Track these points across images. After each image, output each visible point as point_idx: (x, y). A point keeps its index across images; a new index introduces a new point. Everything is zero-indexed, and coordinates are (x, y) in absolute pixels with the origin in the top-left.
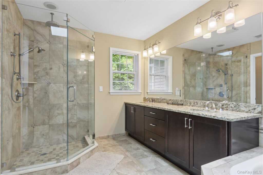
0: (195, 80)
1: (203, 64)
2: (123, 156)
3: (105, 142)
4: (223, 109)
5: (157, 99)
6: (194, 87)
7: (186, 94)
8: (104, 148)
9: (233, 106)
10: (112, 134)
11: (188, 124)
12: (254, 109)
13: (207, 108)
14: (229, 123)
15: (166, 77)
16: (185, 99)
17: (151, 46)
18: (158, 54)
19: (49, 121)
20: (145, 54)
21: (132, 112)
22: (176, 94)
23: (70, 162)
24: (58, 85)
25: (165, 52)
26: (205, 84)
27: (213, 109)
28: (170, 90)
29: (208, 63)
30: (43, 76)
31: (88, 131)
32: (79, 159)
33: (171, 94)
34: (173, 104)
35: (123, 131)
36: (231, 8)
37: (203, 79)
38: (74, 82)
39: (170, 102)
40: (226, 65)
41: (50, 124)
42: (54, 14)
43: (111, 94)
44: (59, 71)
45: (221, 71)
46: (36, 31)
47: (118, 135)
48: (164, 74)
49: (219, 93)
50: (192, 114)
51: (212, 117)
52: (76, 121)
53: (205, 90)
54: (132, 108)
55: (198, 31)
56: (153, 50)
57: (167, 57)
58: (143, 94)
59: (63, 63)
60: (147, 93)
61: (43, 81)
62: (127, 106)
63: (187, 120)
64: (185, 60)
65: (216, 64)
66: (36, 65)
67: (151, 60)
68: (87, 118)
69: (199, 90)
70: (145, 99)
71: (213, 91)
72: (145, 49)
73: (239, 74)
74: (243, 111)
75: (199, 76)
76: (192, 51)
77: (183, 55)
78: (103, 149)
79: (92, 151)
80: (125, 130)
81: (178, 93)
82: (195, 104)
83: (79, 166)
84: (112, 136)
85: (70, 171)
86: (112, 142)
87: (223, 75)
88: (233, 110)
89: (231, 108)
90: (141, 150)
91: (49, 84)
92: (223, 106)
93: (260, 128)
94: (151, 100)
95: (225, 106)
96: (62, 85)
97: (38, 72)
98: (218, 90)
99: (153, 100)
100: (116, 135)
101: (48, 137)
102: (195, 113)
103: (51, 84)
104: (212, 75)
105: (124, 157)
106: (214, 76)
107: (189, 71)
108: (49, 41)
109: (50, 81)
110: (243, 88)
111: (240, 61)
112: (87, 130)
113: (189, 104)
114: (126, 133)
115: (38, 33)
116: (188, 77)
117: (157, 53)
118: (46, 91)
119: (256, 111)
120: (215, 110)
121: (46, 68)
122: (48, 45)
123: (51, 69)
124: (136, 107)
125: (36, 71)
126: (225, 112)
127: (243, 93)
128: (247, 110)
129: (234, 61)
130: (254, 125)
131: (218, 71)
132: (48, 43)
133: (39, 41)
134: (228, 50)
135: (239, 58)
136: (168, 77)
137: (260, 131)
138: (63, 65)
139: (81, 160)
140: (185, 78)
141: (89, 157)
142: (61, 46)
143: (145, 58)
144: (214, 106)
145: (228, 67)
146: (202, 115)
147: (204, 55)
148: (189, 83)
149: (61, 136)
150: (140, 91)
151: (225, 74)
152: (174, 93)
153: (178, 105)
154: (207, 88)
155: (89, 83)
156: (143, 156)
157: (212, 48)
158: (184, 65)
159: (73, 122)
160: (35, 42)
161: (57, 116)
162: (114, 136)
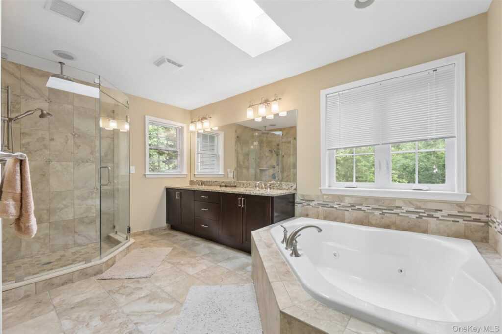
0: (248, 160)
1: (256, 143)
2: (170, 249)
3: (140, 239)
4: (270, 188)
5: (207, 182)
6: (247, 168)
7: (239, 175)
8: (142, 244)
9: (277, 185)
10: (148, 229)
11: (241, 204)
12: (292, 187)
13: (258, 189)
14: (272, 198)
15: (216, 157)
16: (237, 181)
17: (200, 119)
18: (209, 130)
19: (49, 216)
20: (192, 127)
21: (178, 197)
22: (229, 176)
23: (104, 260)
24: (64, 163)
25: (216, 128)
26: (258, 165)
27: (263, 189)
28: (221, 172)
29: (261, 143)
30: (38, 150)
31: (114, 227)
32: (115, 257)
33: (222, 176)
34: (225, 186)
35: (164, 224)
36: (276, 100)
37: (256, 159)
38: (91, 159)
39: (223, 184)
40: (278, 145)
41: (50, 221)
42: (64, 64)
43: (147, 176)
44: (66, 143)
45: (273, 151)
46: (23, 80)
47: (156, 229)
48: (215, 153)
49: (272, 175)
50: (244, 193)
51: (260, 195)
52: (94, 215)
53: (258, 171)
54: (177, 193)
55: (250, 114)
56: (203, 125)
57: (219, 132)
58: (189, 176)
59: (73, 132)
60: (194, 175)
61: (37, 158)
62: (169, 192)
63: (241, 200)
64: (238, 137)
65: (269, 143)
66: (23, 133)
67: (199, 135)
68: (112, 210)
69: (252, 171)
70: (192, 183)
71: (267, 172)
72: (192, 122)
73: (290, 156)
74: (285, 189)
75: (252, 156)
76: (246, 127)
77: (236, 132)
78: (142, 246)
79: (128, 248)
80: (167, 222)
81: (231, 175)
82: (248, 185)
83: (115, 265)
84: (149, 231)
85: (106, 270)
86: (150, 238)
87: (275, 155)
88: (278, 189)
89: (276, 188)
90: (190, 241)
91: (48, 162)
92: (270, 185)
93: (295, 201)
94: (200, 183)
95: (271, 186)
96: (71, 164)
97: (28, 143)
98: (271, 171)
99: (203, 183)
100: (153, 230)
101: (47, 241)
102: (247, 193)
103: (52, 162)
104: (265, 155)
105: (172, 249)
106: (267, 156)
107: (242, 150)
108: (49, 99)
109: (51, 158)
110: (292, 170)
111: (289, 142)
112: (112, 226)
113: (242, 186)
114: (168, 226)
115: (28, 84)
116: (241, 158)
117: (207, 128)
118: (43, 173)
119: (293, 188)
120: (264, 189)
121: (43, 139)
122: (48, 104)
123: (52, 140)
124: (182, 191)
125: (23, 142)
126: (272, 190)
127: (292, 174)
128: (287, 188)
129: (285, 142)
130: (291, 200)
131: (271, 151)
132: (46, 100)
133: (31, 97)
134: (280, 130)
135: (289, 139)
136: (219, 156)
137: (295, 204)
138: (74, 136)
139: (117, 258)
140: (237, 157)
141: (125, 256)
142: (70, 107)
143: (191, 132)
144: (263, 186)
145: (280, 147)
146: (253, 194)
147: (257, 134)
148: (241, 163)
149: (71, 238)
150: (186, 173)
151: (277, 155)
152: (225, 175)
153: (232, 187)
154: (261, 170)
155: (115, 162)
156: (194, 245)
157: (265, 126)
158: (236, 142)
159: (90, 216)
160: (23, 98)
161: (62, 209)
162: (151, 231)
